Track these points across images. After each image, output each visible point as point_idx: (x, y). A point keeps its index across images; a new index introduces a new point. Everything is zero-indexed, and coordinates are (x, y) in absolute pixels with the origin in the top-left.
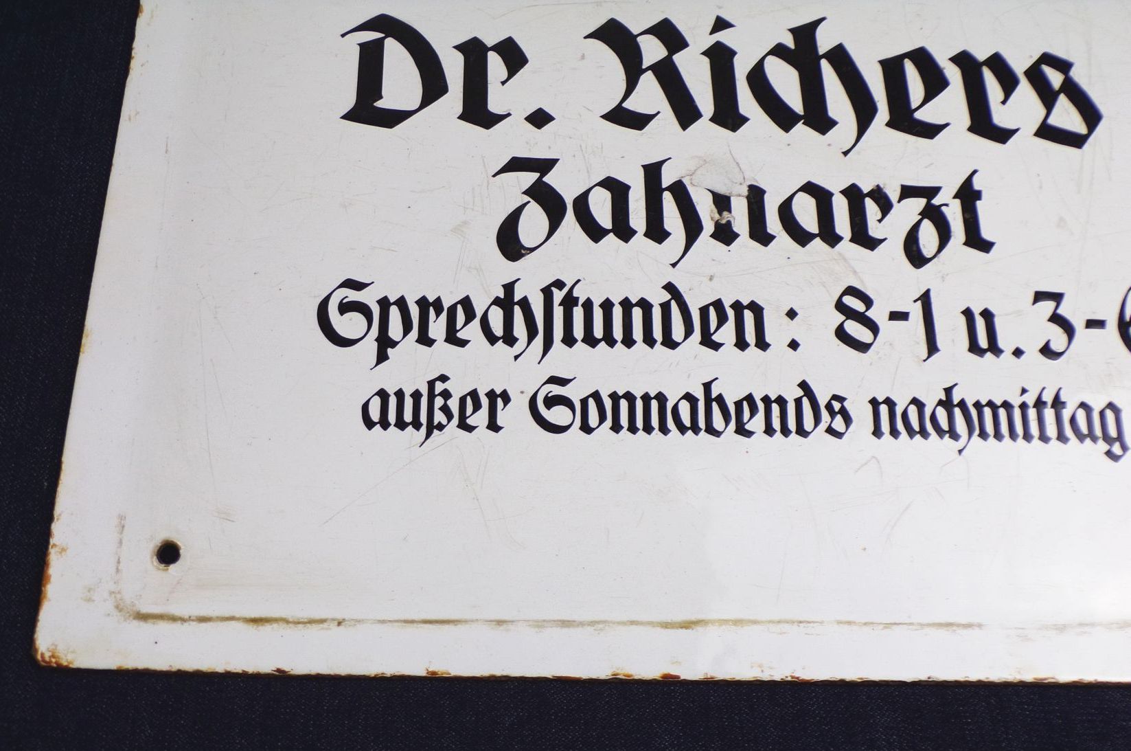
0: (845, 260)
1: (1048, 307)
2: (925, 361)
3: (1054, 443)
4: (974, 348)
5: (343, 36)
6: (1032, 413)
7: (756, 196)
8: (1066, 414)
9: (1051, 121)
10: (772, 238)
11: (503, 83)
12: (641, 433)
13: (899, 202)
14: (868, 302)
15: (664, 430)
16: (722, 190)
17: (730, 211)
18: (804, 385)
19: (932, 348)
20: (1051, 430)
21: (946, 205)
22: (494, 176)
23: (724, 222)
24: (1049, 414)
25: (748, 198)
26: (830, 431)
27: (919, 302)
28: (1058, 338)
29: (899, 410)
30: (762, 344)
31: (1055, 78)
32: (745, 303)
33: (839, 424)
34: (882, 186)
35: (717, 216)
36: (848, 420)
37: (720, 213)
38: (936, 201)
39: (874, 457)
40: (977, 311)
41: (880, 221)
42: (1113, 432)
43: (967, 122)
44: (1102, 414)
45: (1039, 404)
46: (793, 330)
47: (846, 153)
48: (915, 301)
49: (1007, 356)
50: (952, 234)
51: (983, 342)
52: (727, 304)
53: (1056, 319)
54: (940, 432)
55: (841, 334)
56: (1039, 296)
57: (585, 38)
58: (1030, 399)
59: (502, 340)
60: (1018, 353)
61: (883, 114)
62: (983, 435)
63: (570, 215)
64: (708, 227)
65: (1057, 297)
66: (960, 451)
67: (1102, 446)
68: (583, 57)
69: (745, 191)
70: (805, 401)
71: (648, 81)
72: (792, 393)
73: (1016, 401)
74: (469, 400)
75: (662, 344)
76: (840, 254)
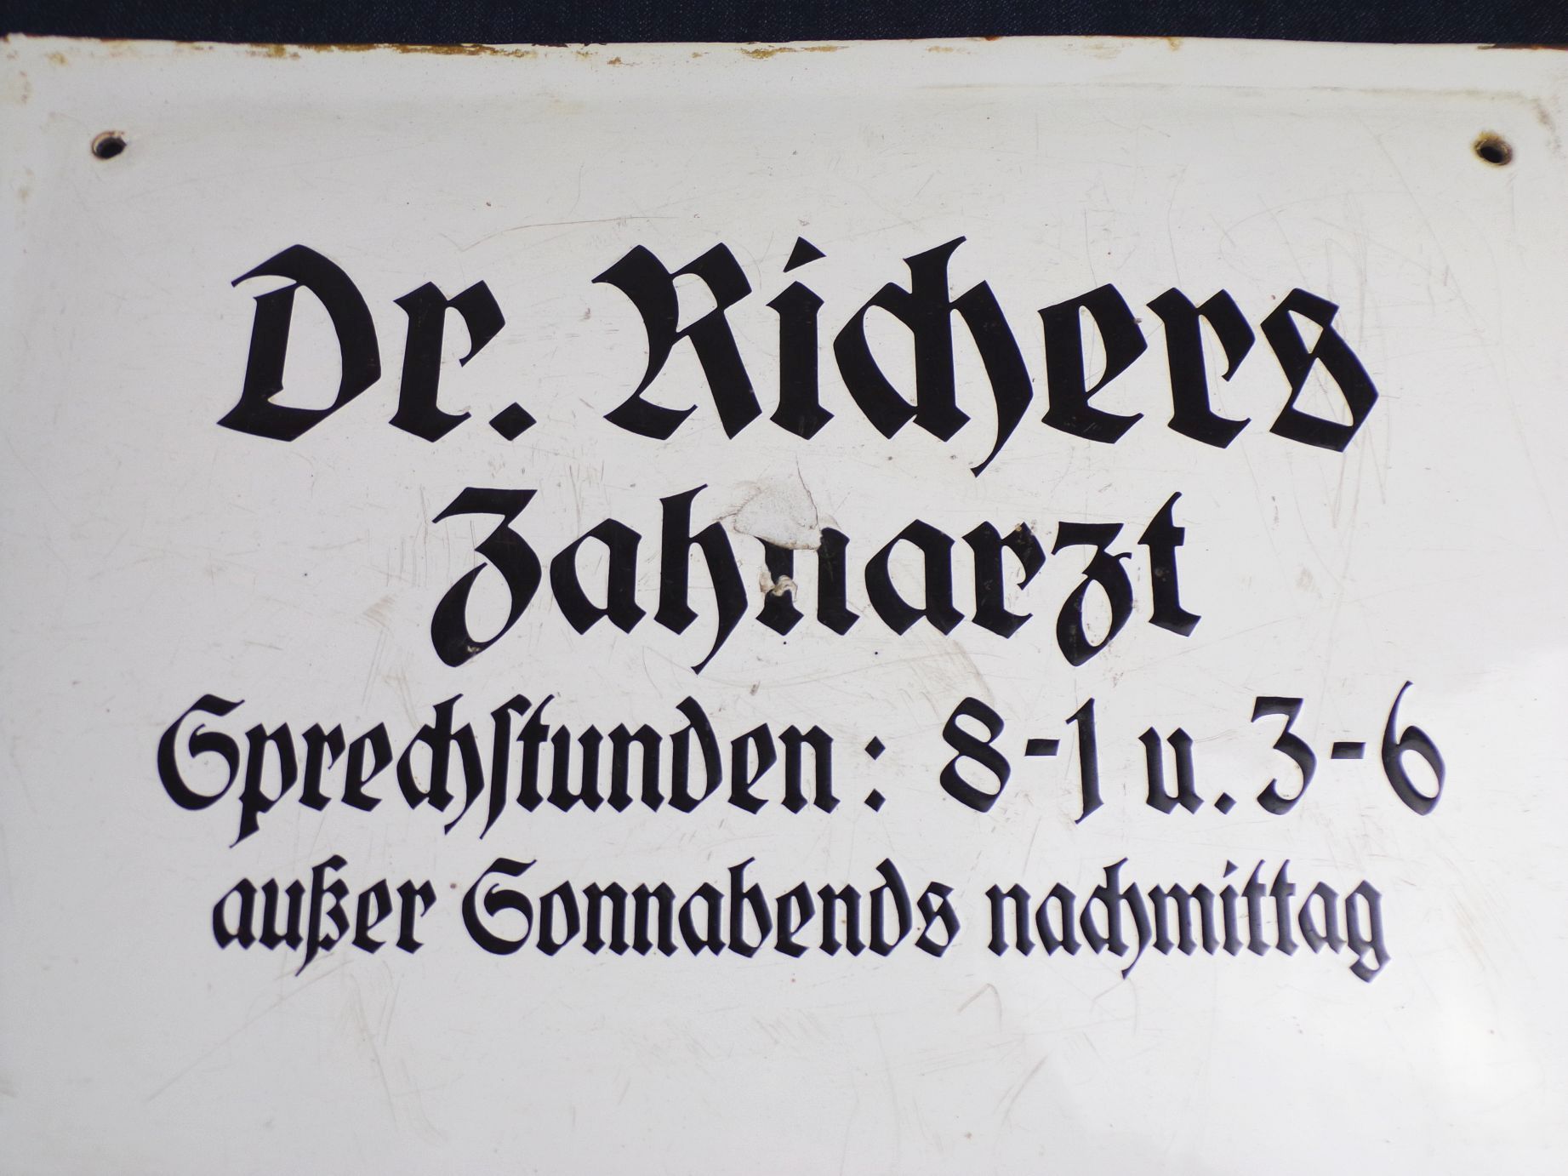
0: (963, 653)
1: (1275, 722)
2: (1077, 822)
3: (1272, 953)
4: (1156, 797)
5: (235, 283)
6: (1241, 905)
7: (833, 546)
8: (1294, 905)
9: (1298, 406)
10: (853, 618)
11: (463, 361)
12: (631, 952)
13: (1054, 552)
14: (994, 723)
15: (667, 947)
16: (781, 538)
17: (790, 575)
18: (886, 868)
19: (1090, 800)
20: (1269, 933)
21: (1128, 555)
22: (435, 521)
23: (779, 593)
24: (1267, 905)
25: (820, 551)
26: (924, 944)
27: (1076, 722)
28: (1288, 780)
29: (1032, 908)
30: (826, 800)
31: (1309, 332)
32: (804, 731)
33: (938, 932)
34: (1029, 526)
35: (770, 584)
36: (952, 927)
37: (775, 579)
38: (1112, 550)
39: (989, 985)
40: (1164, 734)
41: (1022, 586)
42: (1365, 933)
43: (1169, 412)
44: (1350, 903)
45: (1252, 889)
46: (875, 775)
47: (977, 471)
48: (1069, 721)
49: (1207, 808)
50: (1134, 604)
51: (1170, 787)
52: (775, 733)
53: (1289, 744)
54: (1095, 942)
55: (950, 781)
56: (1264, 705)
57: (594, 281)
58: (1239, 882)
59: (427, 799)
60: (1224, 803)
61: (1040, 401)
62: (1162, 945)
63: (545, 587)
64: (755, 603)
65: (1290, 705)
66: (1125, 973)
67: (1347, 955)
68: (588, 314)
69: (816, 540)
70: (888, 895)
71: (684, 353)
72: (867, 881)
73: (1216, 887)
74: (373, 898)
75: (672, 803)
76: (956, 644)
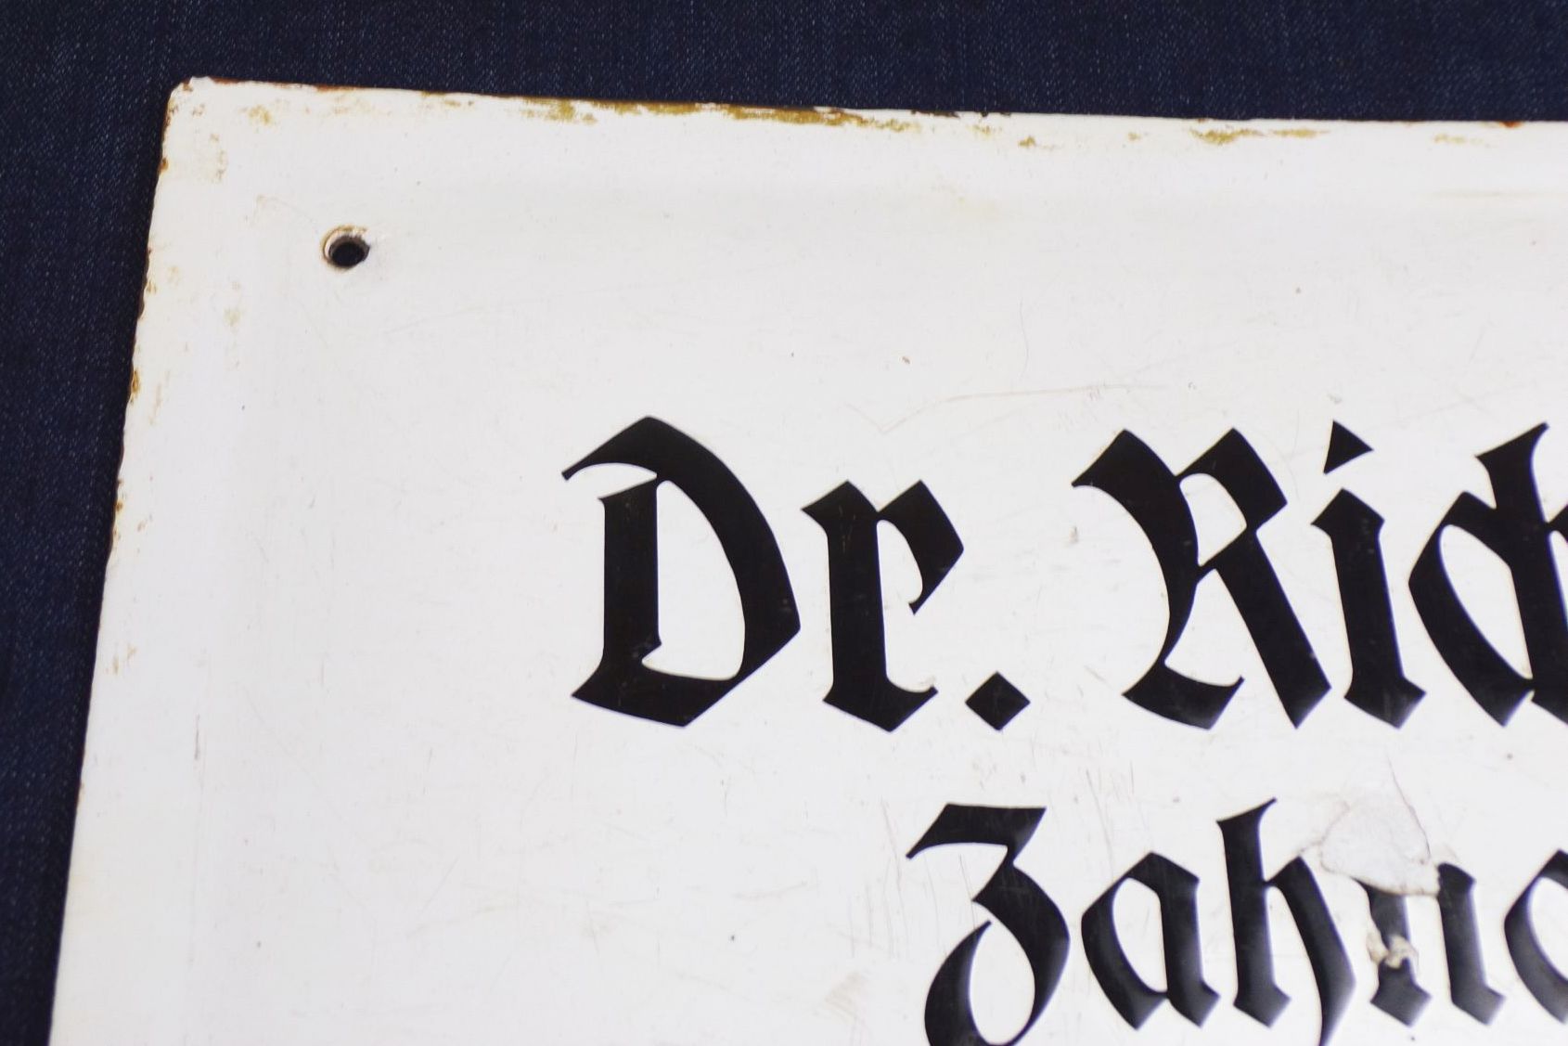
5: (568, 474)
7: (1454, 885)
10: (1496, 998)
11: (915, 606)
16: (1384, 881)
17: (1405, 935)
22: (911, 855)
23: (1395, 962)
25: (1441, 898)
35: (1380, 949)
37: (1386, 942)
57: (1075, 484)
63: (1076, 961)
64: (1364, 980)
68: (1075, 535)
69: (1432, 882)
71: (1212, 593)
